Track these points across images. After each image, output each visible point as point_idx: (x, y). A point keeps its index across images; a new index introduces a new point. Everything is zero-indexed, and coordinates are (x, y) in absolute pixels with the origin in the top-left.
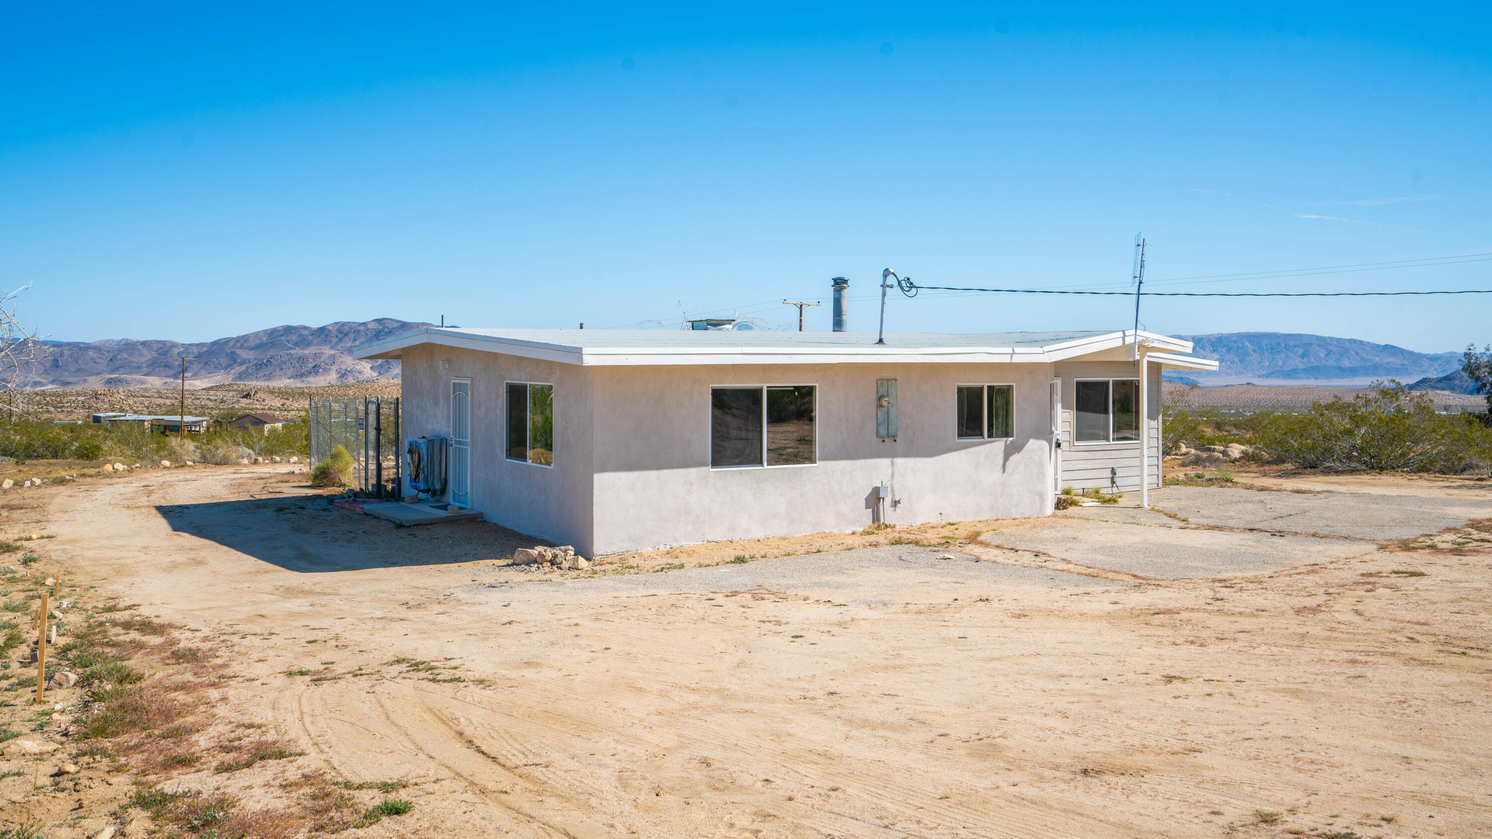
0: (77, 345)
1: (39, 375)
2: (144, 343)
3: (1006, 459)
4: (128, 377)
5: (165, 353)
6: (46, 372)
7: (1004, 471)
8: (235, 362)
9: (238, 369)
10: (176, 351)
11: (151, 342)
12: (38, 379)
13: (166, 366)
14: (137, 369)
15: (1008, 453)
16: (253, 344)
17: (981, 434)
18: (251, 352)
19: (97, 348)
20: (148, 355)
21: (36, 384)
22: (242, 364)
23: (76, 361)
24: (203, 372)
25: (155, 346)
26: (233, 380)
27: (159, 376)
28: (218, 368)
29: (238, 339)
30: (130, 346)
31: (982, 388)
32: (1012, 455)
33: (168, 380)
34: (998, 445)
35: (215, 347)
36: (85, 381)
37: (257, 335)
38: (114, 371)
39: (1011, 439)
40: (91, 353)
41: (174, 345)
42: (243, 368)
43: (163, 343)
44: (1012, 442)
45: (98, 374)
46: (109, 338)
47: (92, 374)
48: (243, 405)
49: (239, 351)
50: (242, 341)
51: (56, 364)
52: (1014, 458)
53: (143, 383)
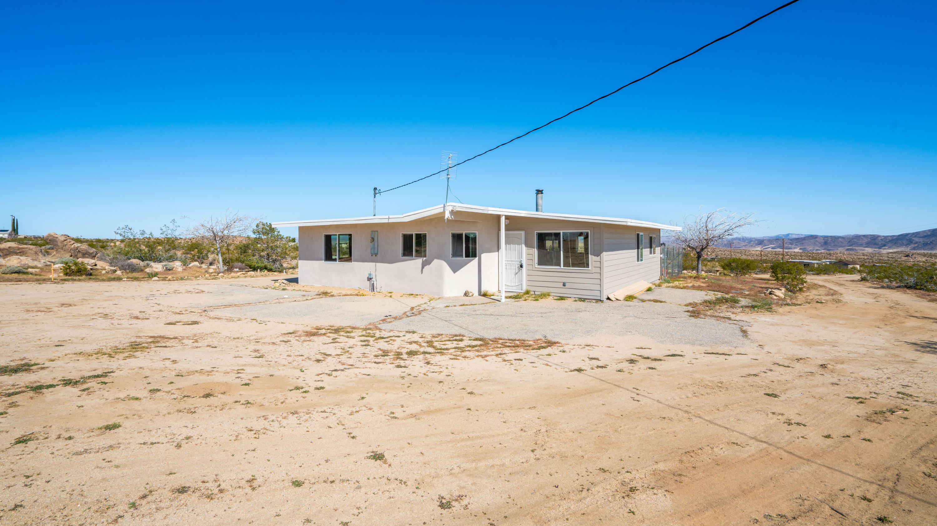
0: (834, 237)
1: (819, 247)
2: (864, 236)
3: (423, 268)
4: (857, 248)
5: (875, 239)
6: (822, 246)
7: (422, 273)
8: (912, 243)
9: (913, 246)
10: (880, 238)
11: (868, 235)
12: (818, 248)
13: (874, 244)
14: (861, 245)
15: (424, 265)
16: (922, 235)
17: (412, 255)
18: (921, 239)
19: (843, 238)
20: (866, 240)
21: (817, 250)
22: (915, 243)
23: (834, 242)
24: (894, 246)
25: (869, 237)
26: (910, 250)
27: (871, 248)
28: (902, 245)
29: (913, 234)
30: (858, 237)
31: (412, 235)
32: (426, 265)
33: (875, 249)
34: (419, 261)
35: (901, 237)
36: (837, 249)
37: (924, 232)
38: (850, 246)
39: (425, 258)
40: (840, 239)
41: (879, 236)
42: (916, 245)
43: (874, 235)
44: (425, 259)
45: (843, 247)
46: (849, 234)
47: (840, 247)
48: (903, 260)
49: (913, 238)
50: (916, 234)
51: (826, 243)
52: (427, 268)
53: (864, 250)
